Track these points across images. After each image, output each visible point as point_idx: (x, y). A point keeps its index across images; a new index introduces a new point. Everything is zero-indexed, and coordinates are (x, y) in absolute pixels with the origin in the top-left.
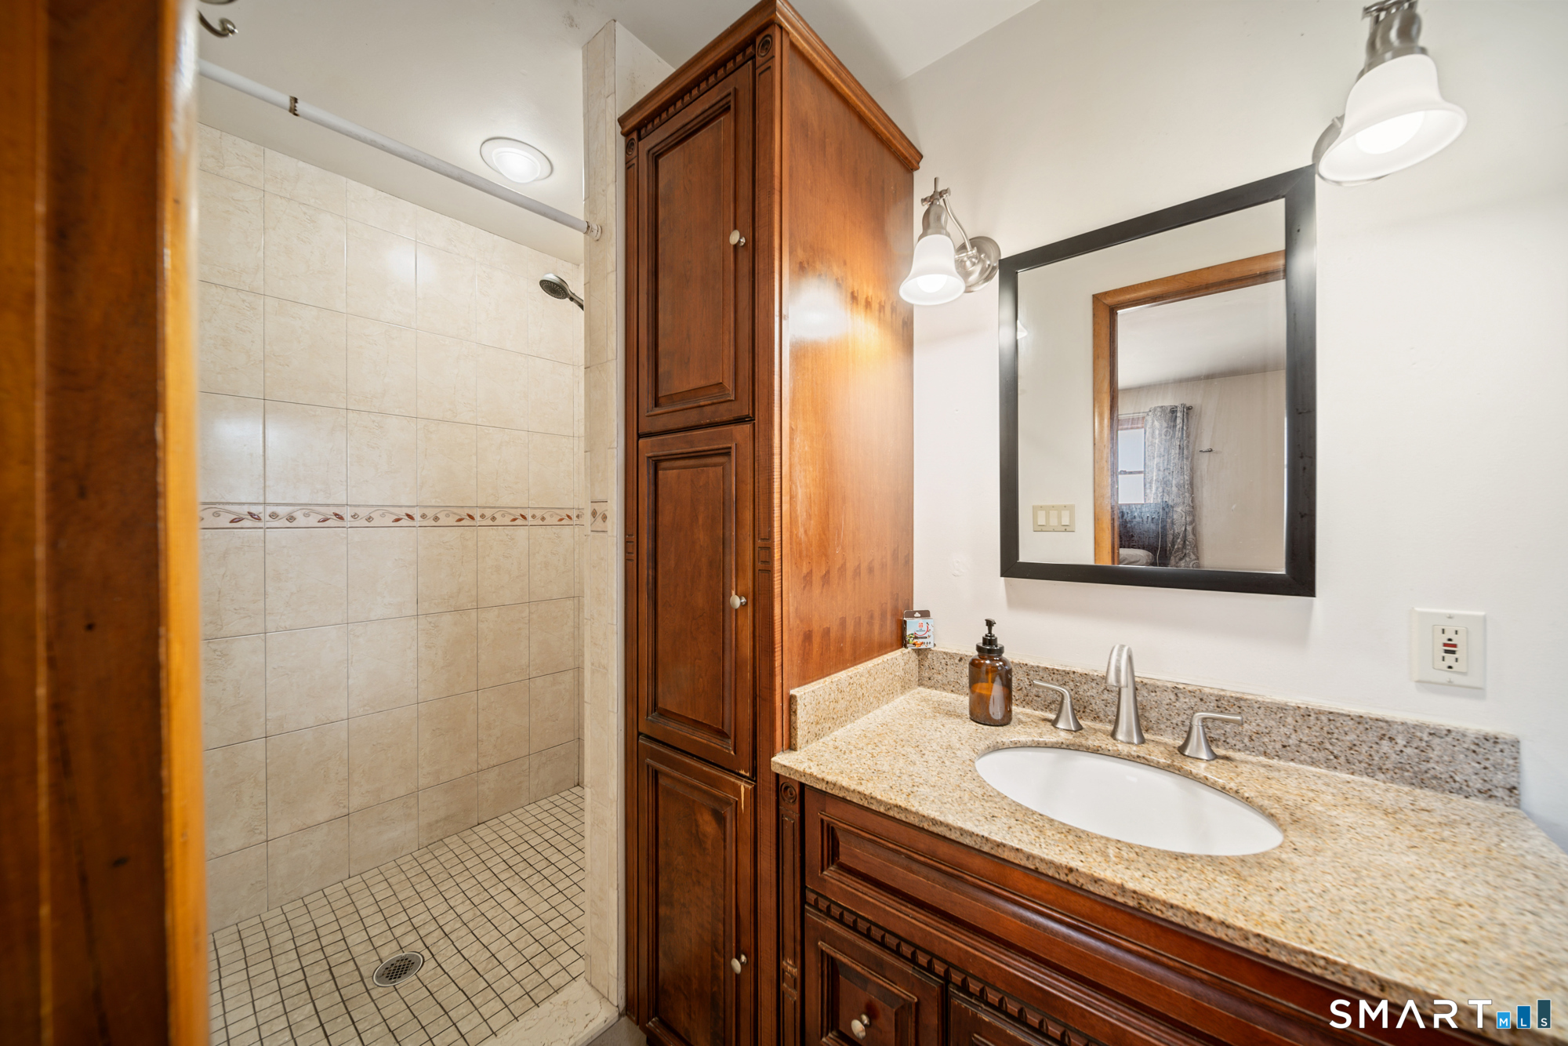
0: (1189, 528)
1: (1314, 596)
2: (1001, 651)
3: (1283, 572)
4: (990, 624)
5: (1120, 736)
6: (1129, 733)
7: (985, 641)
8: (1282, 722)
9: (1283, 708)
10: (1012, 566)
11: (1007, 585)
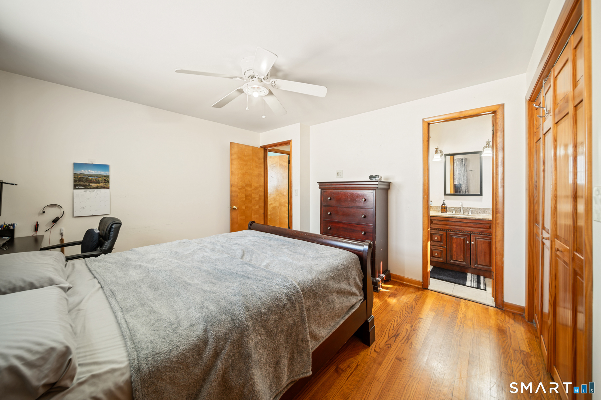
0: (467, 191)
1: (482, 196)
2: (445, 204)
3: (479, 194)
4: (444, 201)
5: (461, 213)
6: (462, 212)
7: (443, 203)
8: (479, 210)
9: (479, 208)
10: (445, 194)
11: (444, 197)
